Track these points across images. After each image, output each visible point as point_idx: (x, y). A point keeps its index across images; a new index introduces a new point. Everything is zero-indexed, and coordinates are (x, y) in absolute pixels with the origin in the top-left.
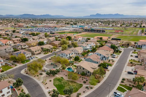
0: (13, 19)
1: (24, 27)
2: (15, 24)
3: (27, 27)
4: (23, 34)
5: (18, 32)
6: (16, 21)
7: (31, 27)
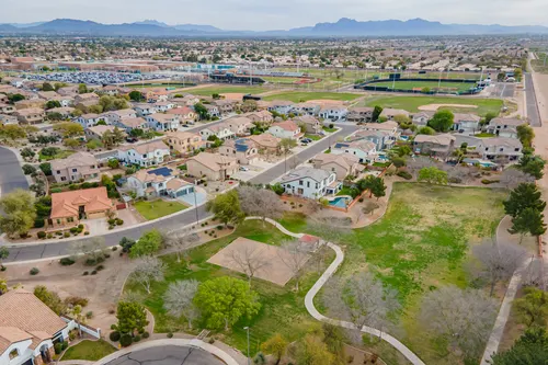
0: (8, 43)
1: (33, 70)
2: (9, 61)
3: (45, 69)
4: (22, 87)
5: (8, 83)
6: (17, 49)
7: (58, 70)
